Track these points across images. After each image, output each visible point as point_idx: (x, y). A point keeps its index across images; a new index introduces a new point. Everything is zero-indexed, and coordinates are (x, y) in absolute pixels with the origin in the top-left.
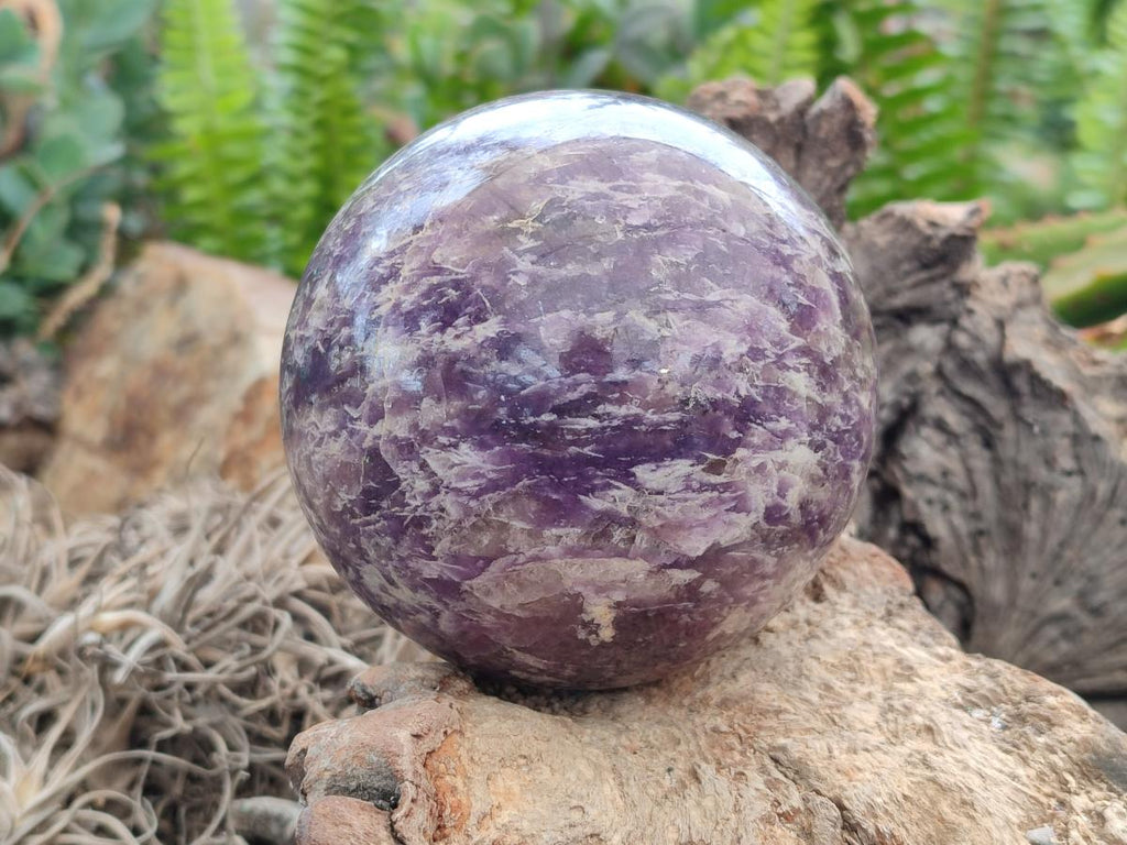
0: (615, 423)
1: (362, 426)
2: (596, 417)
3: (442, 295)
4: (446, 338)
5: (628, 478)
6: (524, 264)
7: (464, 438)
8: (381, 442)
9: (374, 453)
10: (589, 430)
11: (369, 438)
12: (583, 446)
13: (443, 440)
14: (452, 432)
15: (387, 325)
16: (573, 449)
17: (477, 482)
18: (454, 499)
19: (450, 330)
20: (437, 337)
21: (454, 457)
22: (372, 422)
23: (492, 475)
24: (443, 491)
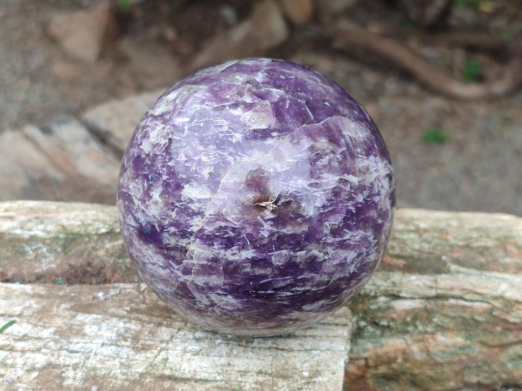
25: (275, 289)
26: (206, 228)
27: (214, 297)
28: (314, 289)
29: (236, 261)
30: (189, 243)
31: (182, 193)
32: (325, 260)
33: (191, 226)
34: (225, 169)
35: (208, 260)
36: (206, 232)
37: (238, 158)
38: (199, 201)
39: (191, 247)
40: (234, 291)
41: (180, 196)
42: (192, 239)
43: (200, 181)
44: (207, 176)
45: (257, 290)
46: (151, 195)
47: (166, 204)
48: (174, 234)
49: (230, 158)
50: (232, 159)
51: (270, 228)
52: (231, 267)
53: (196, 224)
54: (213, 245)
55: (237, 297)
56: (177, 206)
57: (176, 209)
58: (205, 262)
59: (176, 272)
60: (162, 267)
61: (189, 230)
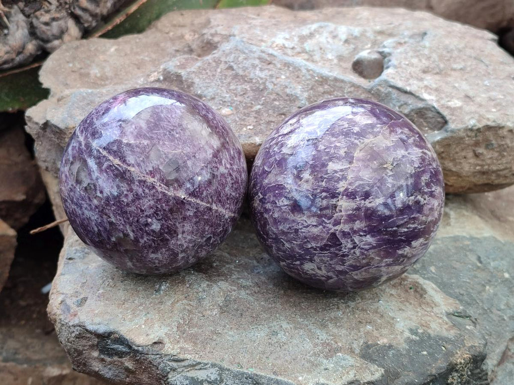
0: (411, 229)
1: (330, 226)
2: (407, 228)
3: (364, 188)
4: (366, 202)
5: (409, 244)
6: (390, 180)
7: (369, 233)
8: (337, 232)
9: (334, 234)
10: (404, 232)
11: (333, 230)
12: (402, 237)
13: (362, 234)
14: (365, 231)
15: (343, 195)
16: (400, 237)
17: (369, 246)
18: (360, 250)
19: (367, 200)
20: (363, 202)
21: (364, 239)
22: (335, 225)
23: (375, 245)
24: (357, 248)
25: (398, 226)
26: (349, 187)
27: (356, 239)
28: (419, 227)
29: (372, 207)
30: (338, 201)
31: (328, 168)
32: (424, 204)
33: (338, 188)
34: (355, 149)
35: (353, 210)
36: (350, 191)
37: (362, 140)
38: (342, 170)
39: (340, 203)
40: (371, 231)
41: (327, 171)
42: (340, 197)
43: (339, 159)
44: (344, 154)
45: (386, 228)
46: (301, 177)
47: (316, 179)
48: (326, 197)
49: (356, 141)
50: (358, 141)
51: (392, 181)
52: (369, 212)
53: (342, 186)
54: (356, 198)
55: (372, 236)
56: (325, 178)
57: (325, 180)
58: (351, 212)
59: (328, 225)
60: (316, 226)
61: (337, 192)
